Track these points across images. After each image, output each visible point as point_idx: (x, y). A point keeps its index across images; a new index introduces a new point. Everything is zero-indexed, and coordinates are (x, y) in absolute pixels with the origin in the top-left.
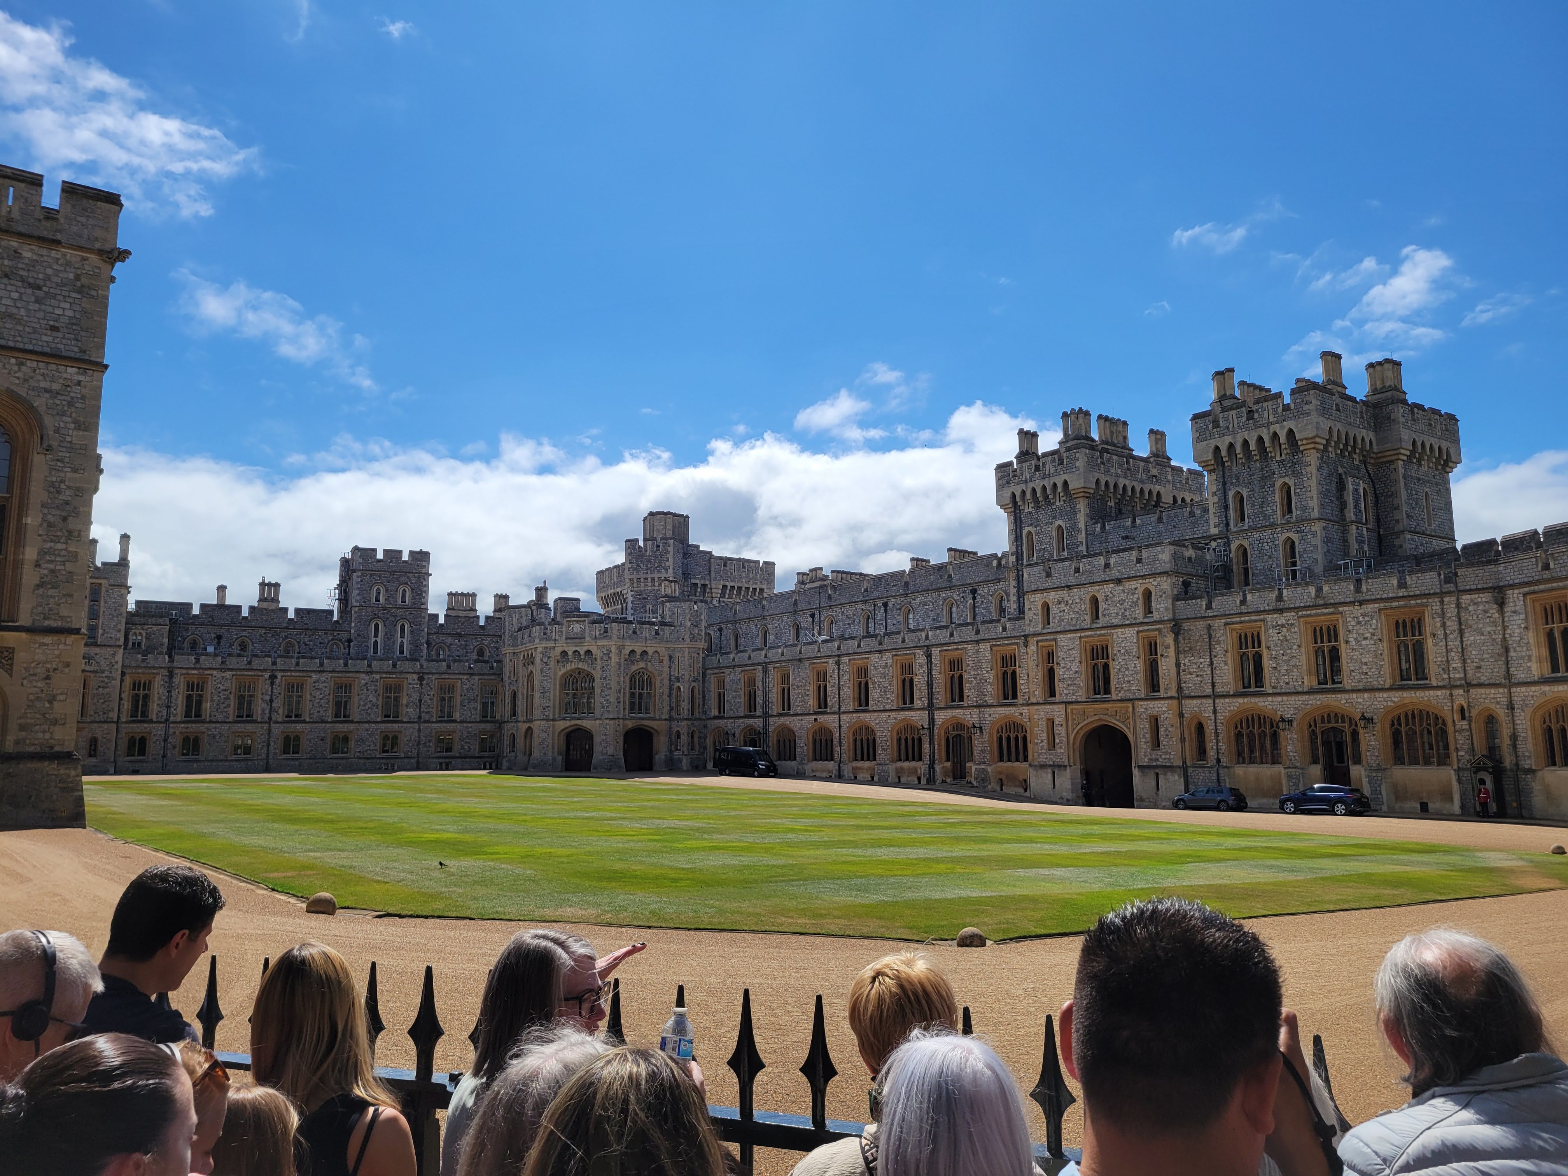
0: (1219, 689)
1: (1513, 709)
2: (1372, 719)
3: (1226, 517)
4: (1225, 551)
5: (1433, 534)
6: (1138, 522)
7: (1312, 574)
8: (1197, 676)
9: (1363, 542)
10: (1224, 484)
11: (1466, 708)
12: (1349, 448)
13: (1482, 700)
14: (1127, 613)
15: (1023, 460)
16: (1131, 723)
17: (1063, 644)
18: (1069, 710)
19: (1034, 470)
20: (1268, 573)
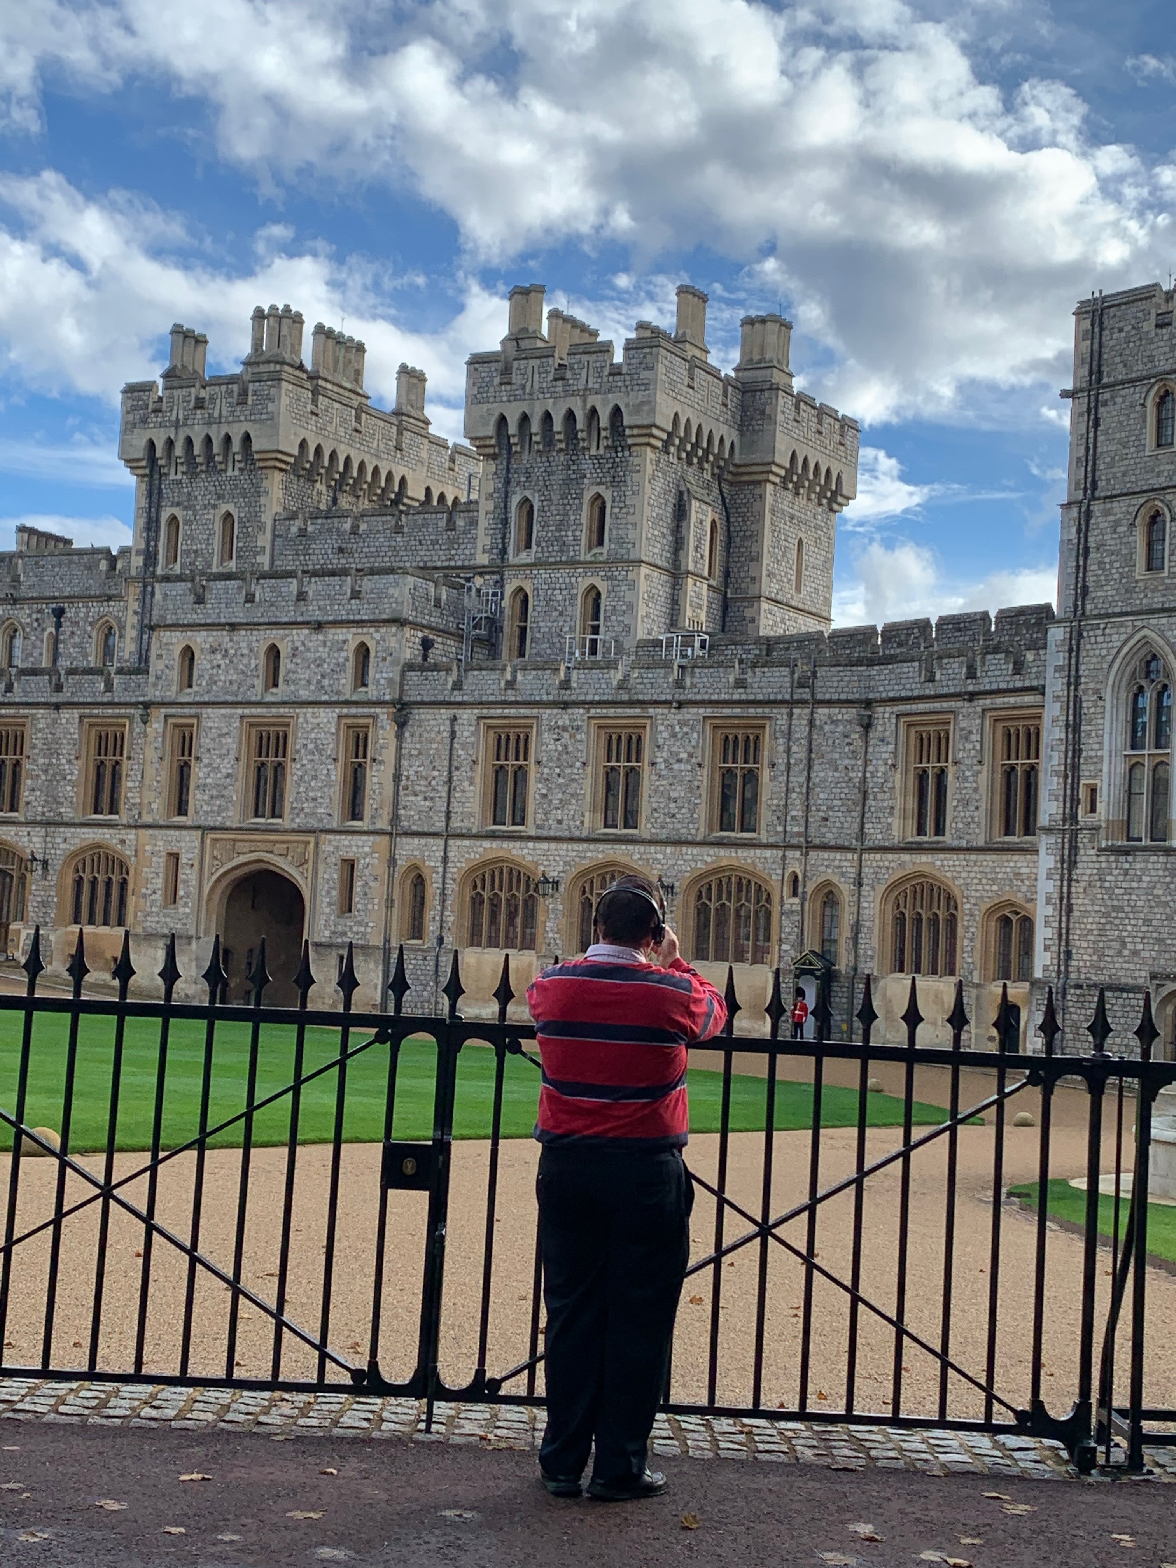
0: (455, 823)
1: (860, 885)
2: (672, 887)
3: (503, 538)
4: (495, 594)
5: (801, 606)
6: (364, 525)
7: (620, 649)
8: (425, 799)
9: (700, 607)
10: (507, 482)
11: (800, 878)
12: (700, 453)
13: (823, 869)
14: (326, 682)
15: (176, 383)
16: (310, 869)
17: (210, 724)
18: (209, 841)
19: (192, 404)
20: (556, 640)
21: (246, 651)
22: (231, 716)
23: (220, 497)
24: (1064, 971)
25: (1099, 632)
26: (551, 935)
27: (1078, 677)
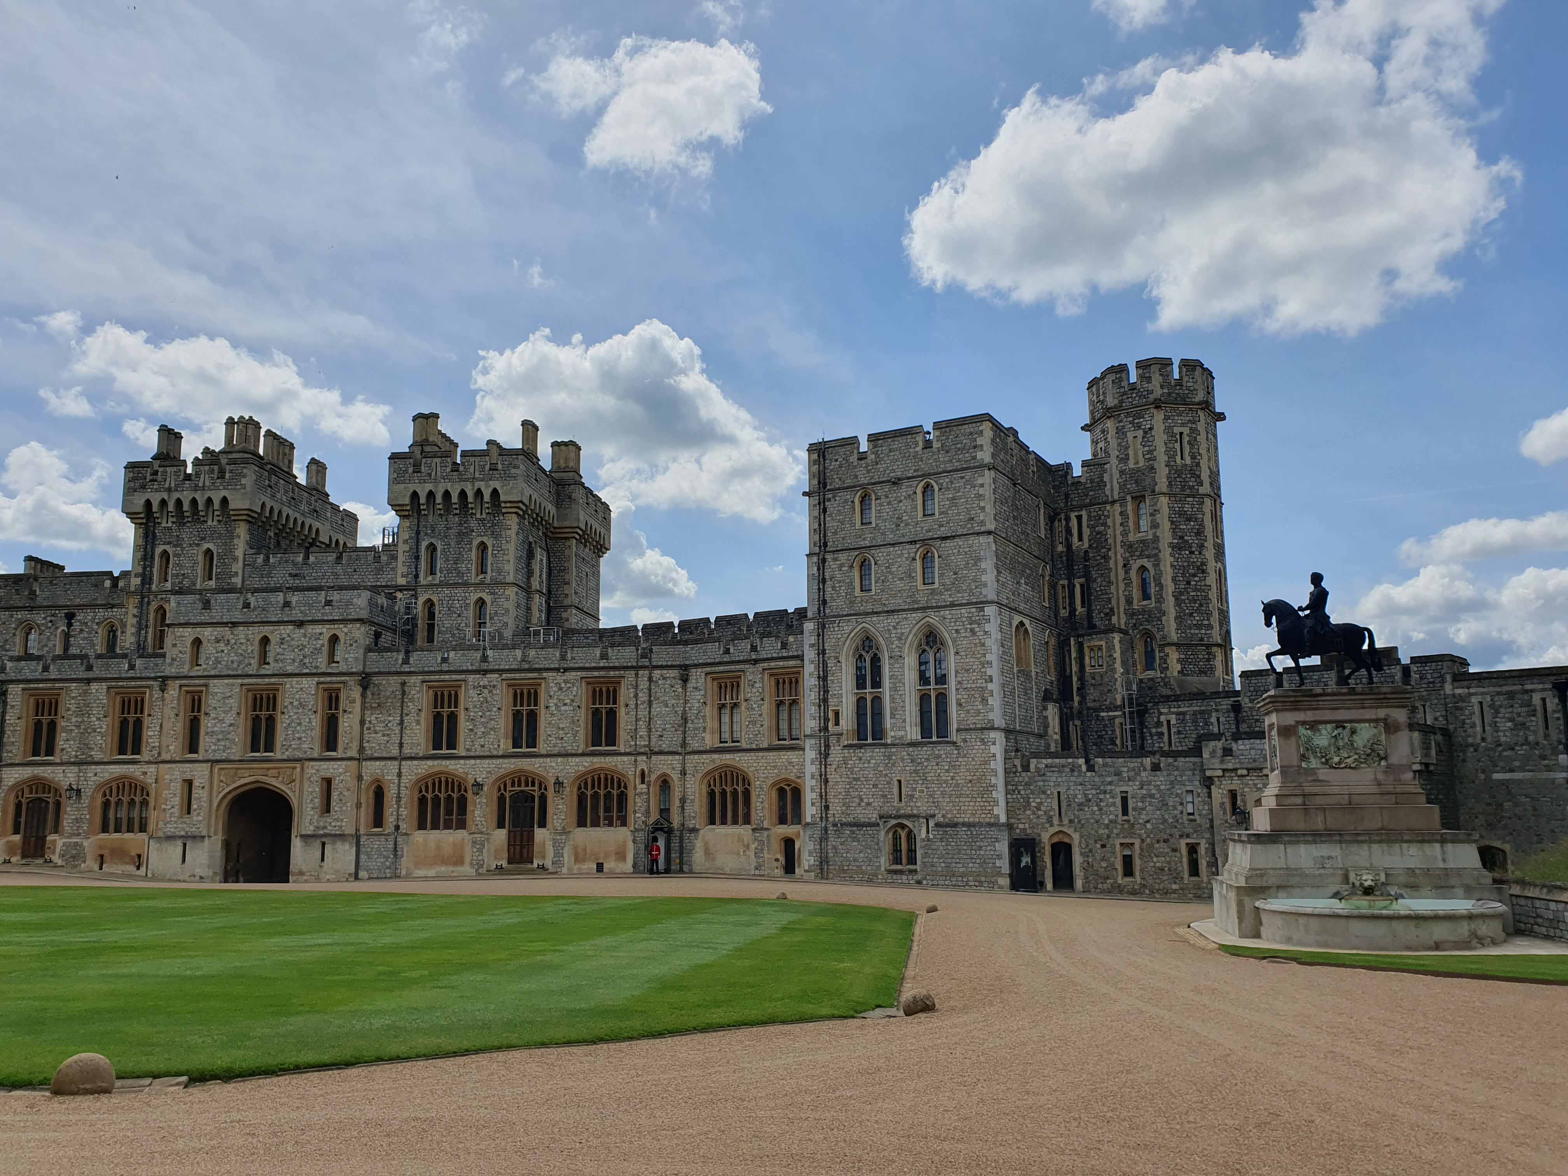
0: (407, 751)
1: (685, 774)
2: (563, 783)
3: (416, 568)
5: (588, 611)
6: (312, 559)
7: (501, 637)
8: (384, 735)
9: (542, 611)
10: (418, 533)
11: (646, 773)
12: (539, 519)
13: (661, 766)
14: (307, 661)
15: (167, 463)
16: (298, 785)
17: (216, 690)
18: (216, 770)
19: (181, 477)
20: (456, 632)
21: (243, 641)
22: (233, 685)
23: (203, 539)
24: (824, 817)
25: (836, 625)
26: (478, 819)
27: (824, 651)
